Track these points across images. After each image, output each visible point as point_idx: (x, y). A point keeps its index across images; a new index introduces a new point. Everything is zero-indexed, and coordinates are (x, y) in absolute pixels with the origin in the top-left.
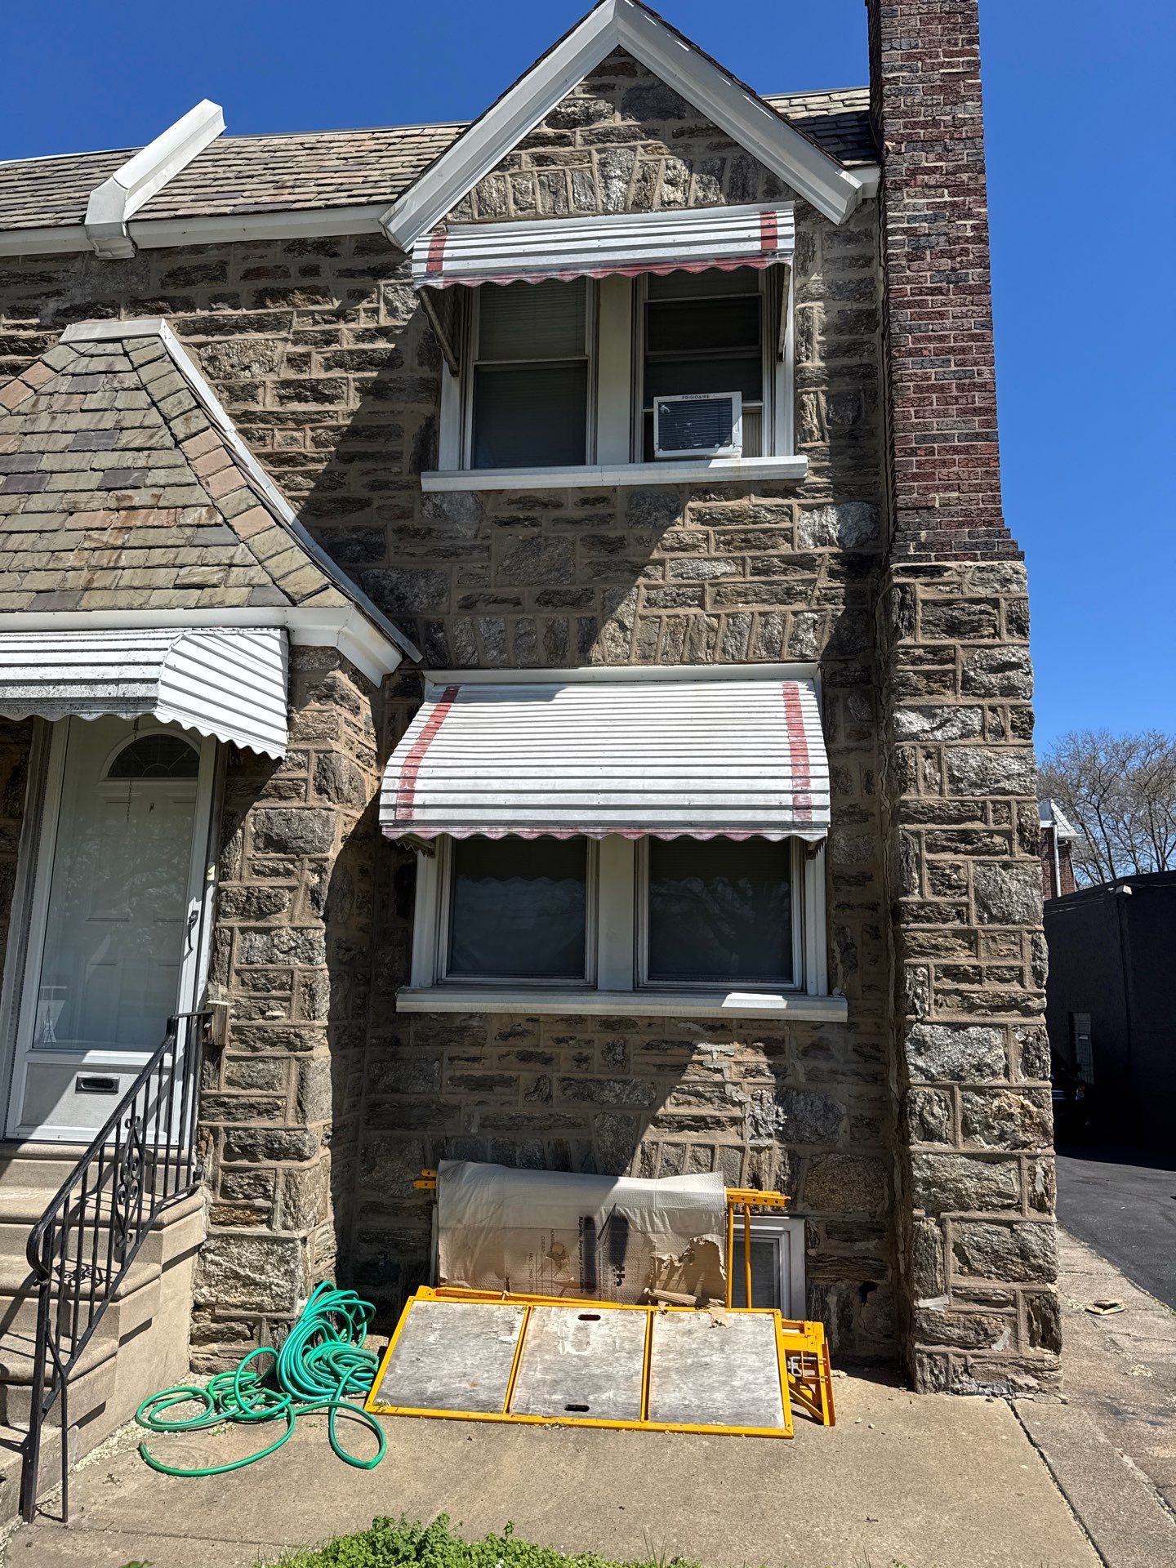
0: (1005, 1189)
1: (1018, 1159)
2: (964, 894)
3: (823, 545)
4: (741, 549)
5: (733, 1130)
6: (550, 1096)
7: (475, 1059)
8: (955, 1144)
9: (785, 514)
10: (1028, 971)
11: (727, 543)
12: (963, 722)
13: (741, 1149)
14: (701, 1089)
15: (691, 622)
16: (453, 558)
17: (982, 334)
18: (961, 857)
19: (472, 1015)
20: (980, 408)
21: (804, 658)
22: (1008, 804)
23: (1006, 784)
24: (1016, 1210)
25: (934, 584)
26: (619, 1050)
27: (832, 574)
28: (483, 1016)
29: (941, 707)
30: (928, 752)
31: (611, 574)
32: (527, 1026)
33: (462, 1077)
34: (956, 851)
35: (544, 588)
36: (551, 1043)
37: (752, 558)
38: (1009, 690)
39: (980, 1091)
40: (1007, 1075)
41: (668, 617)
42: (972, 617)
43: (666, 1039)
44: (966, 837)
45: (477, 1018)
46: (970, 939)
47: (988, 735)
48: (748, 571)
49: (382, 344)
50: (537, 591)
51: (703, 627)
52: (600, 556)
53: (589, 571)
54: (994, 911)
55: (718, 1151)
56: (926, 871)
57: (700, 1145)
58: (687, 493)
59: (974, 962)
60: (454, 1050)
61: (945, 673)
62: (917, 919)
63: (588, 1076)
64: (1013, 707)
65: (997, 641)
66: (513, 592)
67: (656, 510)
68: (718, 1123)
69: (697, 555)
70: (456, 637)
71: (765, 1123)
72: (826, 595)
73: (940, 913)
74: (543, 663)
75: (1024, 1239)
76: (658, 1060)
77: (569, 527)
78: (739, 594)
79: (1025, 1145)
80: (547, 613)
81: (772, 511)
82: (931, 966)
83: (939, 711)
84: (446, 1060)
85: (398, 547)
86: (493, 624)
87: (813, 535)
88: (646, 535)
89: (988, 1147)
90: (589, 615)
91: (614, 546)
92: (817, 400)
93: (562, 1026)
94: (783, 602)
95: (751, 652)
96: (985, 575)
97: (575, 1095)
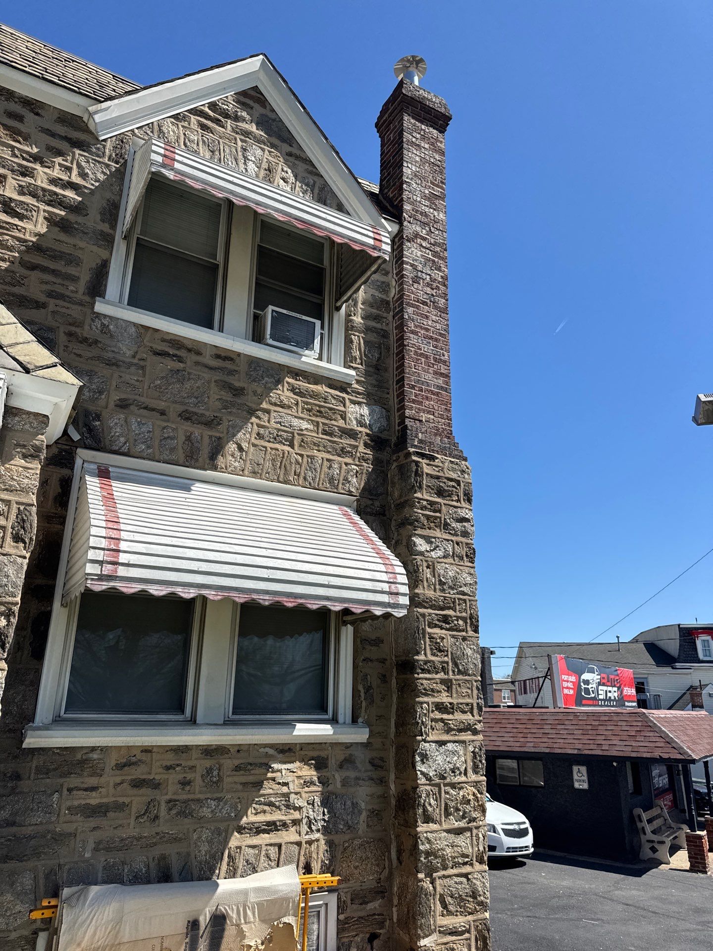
0: (465, 851)
1: (470, 829)
2: (446, 656)
3: (361, 426)
4: (317, 416)
5: (293, 829)
6: (157, 817)
7: (93, 789)
8: (441, 824)
9: (340, 401)
10: (475, 705)
11: (309, 410)
12: (444, 549)
13: (299, 844)
14: (273, 800)
15: (286, 455)
16: (114, 368)
17: (445, 335)
18: (444, 631)
19: (93, 749)
20: (443, 374)
21: (350, 493)
22: (465, 601)
23: (464, 589)
24: (470, 865)
25: (431, 465)
26: (215, 773)
27: (366, 445)
28: (104, 749)
29: (435, 538)
30: (428, 564)
31: (234, 411)
32: (139, 756)
33: (79, 806)
34: (442, 628)
35: (186, 408)
36: (161, 770)
37: (324, 424)
38: (465, 534)
39: (453, 786)
40: (466, 774)
41: (271, 448)
42: (449, 488)
43: (250, 761)
44: (446, 619)
45: (98, 751)
46: (448, 684)
47: (456, 558)
48: (320, 431)
49: (70, 194)
50: (180, 408)
51: (293, 461)
52: (228, 396)
53: (218, 404)
54: (461, 667)
55: (283, 848)
56: (427, 640)
57: (271, 845)
58: (285, 372)
59: (450, 700)
60: (73, 781)
61: (436, 518)
62: (424, 671)
63: (191, 796)
64: (467, 544)
65: (458, 504)
66: (162, 405)
67: (267, 376)
68: (285, 825)
69: (290, 413)
70: (111, 428)
71: (316, 821)
72: (363, 457)
73: (435, 668)
74: (181, 462)
75: (475, 884)
76: (243, 779)
77: (206, 370)
78: (315, 444)
79: (474, 820)
80: (187, 426)
81: (334, 398)
82: (430, 703)
83: (433, 540)
84: (65, 792)
85: (66, 347)
86: (143, 424)
87: (356, 419)
88: (259, 391)
89: (457, 823)
90: (218, 435)
91: (238, 392)
92: (359, 341)
93: (170, 755)
94: (339, 456)
95: (321, 483)
96: (454, 466)
97: (178, 814)
